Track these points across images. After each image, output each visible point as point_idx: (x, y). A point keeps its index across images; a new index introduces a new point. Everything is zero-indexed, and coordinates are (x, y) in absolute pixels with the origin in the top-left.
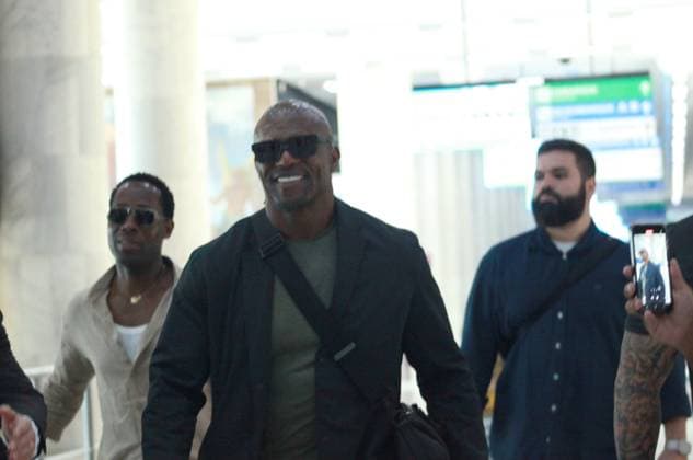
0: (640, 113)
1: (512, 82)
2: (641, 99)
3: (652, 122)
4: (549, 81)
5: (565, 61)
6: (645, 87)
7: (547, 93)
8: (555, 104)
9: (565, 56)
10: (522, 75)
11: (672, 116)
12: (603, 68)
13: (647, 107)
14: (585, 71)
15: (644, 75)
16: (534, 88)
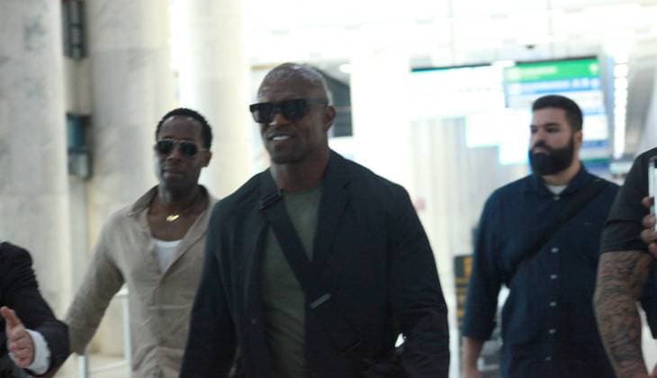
0: (589, 89)
1: (488, 64)
2: (590, 77)
3: (599, 94)
4: (519, 64)
5: (530, 47)
6: (593, 67)
7: (518, 73)
8: (523, 81)
9: (530, 43)
10: (497, 60)
11: (614, 89)
12: (561, 53)
13: (595, 83)
14: (546, 55)
15: (592, 58)
16: (506, 69)
